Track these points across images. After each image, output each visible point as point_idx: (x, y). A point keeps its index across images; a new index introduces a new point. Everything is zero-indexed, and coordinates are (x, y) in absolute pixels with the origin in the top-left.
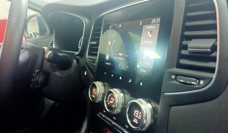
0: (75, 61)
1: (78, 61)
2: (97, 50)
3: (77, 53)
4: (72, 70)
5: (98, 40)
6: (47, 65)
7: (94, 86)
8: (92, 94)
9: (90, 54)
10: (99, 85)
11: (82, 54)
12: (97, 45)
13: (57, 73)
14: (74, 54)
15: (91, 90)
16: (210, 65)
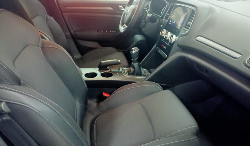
0: (158, 20)
1: (159, 20)
2: (168, 17)
3: (160, 17)
4: (156, 23)
5: (170, 13)
6: (147, 19)
7: (163, 31)
8: (161, 33)
9: (165, 18)
10: (165, 31)
11: (162, 18)
12: (169, 16)
13: (150, 23)
14: (159, 16)
15: (162, 32)
16: (188, 27)
